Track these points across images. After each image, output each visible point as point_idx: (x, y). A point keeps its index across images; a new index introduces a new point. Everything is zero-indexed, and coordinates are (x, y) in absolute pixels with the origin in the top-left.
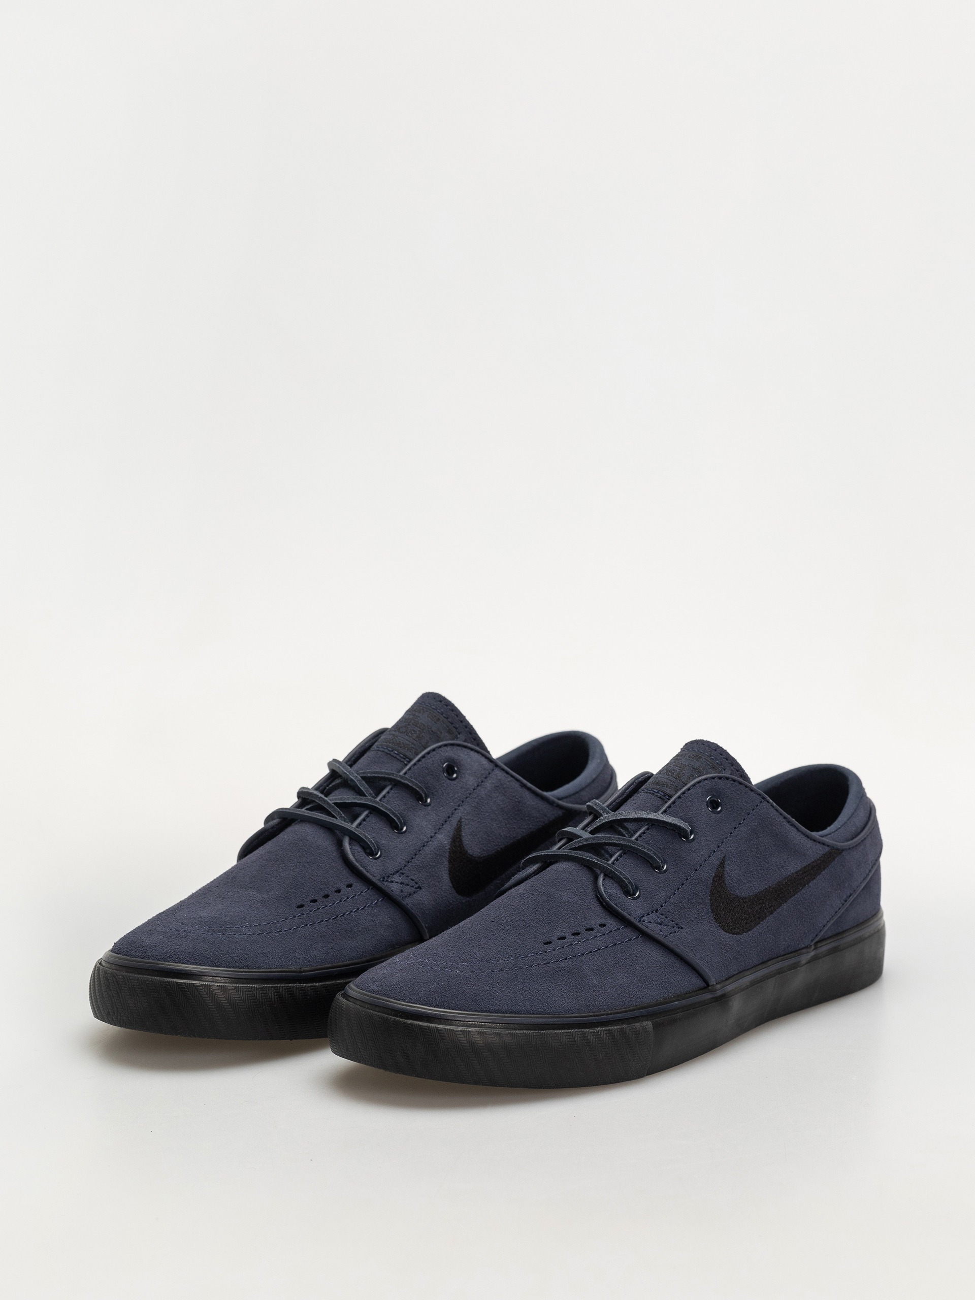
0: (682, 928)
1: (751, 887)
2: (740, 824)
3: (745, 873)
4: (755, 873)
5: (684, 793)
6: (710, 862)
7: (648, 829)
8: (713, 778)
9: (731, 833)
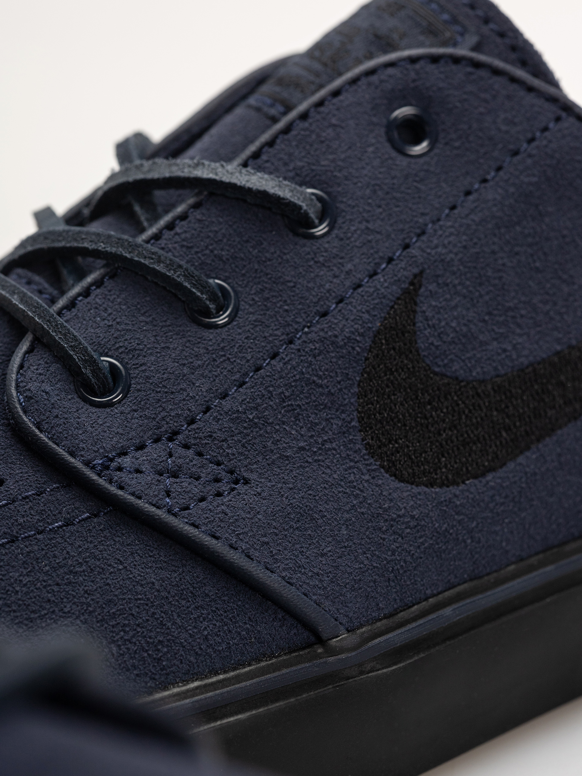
0: (247, 482)
1: (505, 351)
2: (485, 181)
3: (490, 314)
4: (523, 312)
5: (320, 104)
6: (372, 290)
7: (196, 206)
8: (413, 60)
9: (453, 208)
